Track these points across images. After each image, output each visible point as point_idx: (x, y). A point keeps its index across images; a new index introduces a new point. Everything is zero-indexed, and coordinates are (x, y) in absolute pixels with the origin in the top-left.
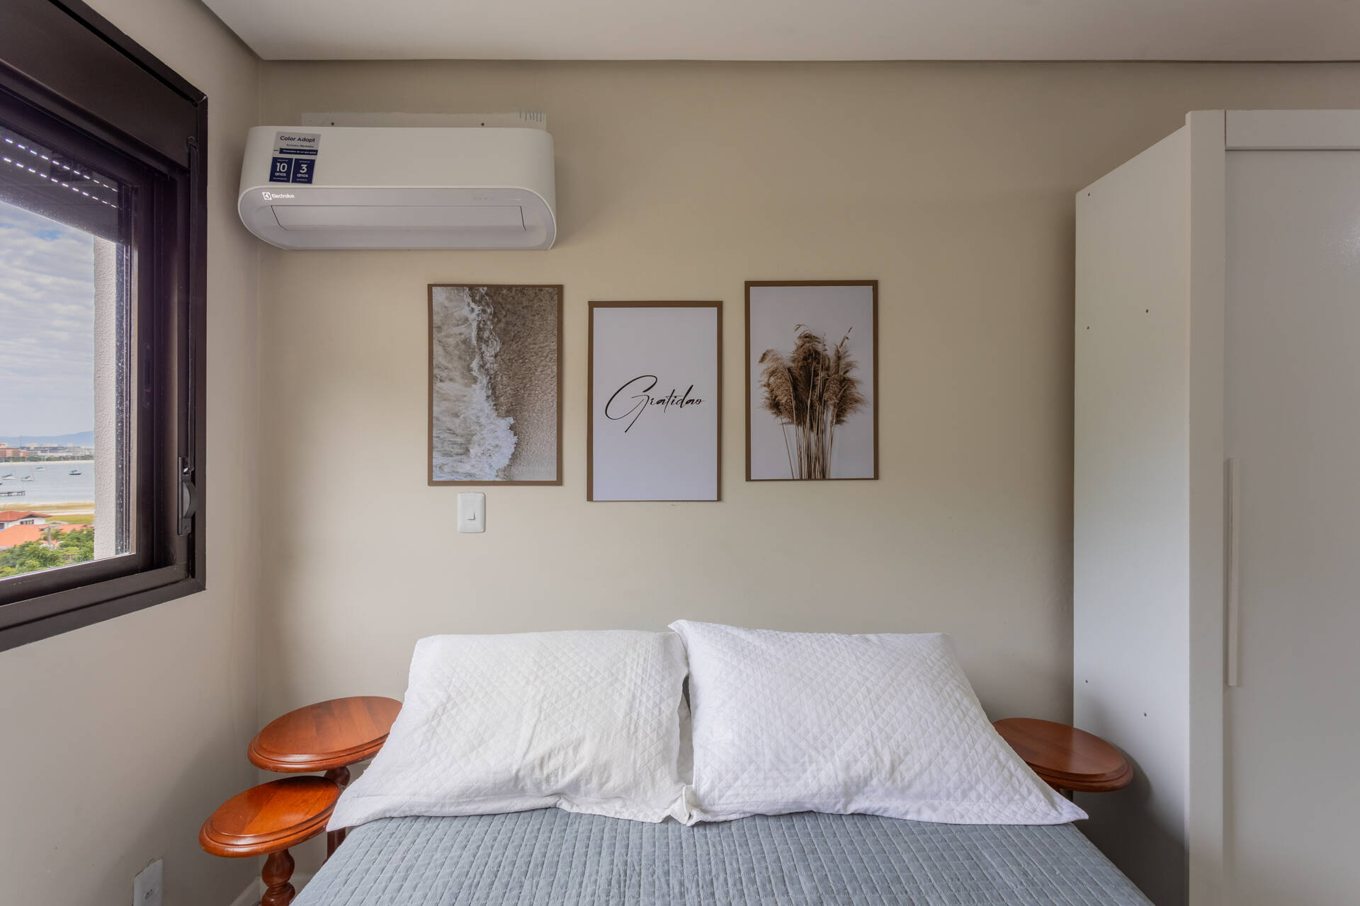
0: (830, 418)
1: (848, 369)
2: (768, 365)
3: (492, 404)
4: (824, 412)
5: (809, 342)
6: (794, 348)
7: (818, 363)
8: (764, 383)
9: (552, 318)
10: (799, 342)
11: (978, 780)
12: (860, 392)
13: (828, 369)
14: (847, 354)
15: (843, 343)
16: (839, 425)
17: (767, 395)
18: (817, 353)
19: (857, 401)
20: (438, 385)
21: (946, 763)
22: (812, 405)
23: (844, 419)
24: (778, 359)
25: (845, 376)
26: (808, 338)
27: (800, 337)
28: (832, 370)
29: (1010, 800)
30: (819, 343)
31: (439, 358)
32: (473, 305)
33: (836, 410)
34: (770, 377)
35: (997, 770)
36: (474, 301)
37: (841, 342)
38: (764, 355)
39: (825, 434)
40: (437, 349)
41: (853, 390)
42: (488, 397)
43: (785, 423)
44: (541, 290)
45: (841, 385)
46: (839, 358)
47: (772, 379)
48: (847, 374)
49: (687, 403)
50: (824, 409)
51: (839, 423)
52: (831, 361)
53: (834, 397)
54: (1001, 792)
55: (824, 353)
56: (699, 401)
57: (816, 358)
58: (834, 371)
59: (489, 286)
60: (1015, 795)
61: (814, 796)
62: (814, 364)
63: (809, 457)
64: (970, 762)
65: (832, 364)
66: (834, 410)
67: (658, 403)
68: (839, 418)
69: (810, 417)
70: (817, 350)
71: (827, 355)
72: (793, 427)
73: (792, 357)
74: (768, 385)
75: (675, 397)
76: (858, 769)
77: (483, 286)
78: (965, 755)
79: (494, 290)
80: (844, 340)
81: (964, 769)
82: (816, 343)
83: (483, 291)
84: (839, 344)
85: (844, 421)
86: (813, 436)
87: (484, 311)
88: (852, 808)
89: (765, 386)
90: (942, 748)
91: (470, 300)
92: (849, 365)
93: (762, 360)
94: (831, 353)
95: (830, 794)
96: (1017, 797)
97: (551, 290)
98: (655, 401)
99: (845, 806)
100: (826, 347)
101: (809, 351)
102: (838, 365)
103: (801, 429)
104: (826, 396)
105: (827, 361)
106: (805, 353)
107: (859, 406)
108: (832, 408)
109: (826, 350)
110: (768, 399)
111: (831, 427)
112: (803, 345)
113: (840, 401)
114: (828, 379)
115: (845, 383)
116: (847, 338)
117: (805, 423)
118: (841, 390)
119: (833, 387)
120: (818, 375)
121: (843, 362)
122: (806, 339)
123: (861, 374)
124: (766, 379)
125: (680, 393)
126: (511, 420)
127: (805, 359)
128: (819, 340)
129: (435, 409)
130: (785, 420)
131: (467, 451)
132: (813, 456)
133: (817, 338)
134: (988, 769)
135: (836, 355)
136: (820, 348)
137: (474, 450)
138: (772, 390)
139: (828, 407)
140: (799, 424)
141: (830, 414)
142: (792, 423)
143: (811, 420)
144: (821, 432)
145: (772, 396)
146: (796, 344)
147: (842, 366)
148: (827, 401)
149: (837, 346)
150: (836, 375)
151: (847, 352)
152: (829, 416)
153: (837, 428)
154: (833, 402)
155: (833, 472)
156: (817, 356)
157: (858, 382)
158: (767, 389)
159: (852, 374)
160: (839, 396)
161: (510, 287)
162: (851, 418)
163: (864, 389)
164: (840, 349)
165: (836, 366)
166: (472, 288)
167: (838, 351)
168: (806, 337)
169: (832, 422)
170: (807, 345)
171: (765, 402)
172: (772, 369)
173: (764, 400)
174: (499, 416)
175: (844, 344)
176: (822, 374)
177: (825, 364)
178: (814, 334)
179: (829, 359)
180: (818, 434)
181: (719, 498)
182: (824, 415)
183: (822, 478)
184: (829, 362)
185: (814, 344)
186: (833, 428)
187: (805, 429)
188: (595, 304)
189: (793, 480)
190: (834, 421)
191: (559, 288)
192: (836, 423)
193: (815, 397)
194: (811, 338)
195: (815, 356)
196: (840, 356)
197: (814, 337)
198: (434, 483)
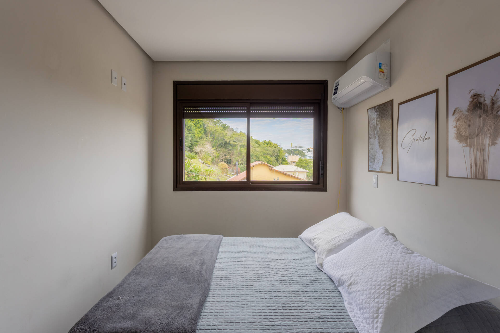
1: (499, 109)
2: (456, 115)
3: (379, 145)
4: (484, 139)
5: (476, 98)
6: (468, 103)
7: (481, 109)
8: (454, 126)
9: (390, 112)
10: (471, 100)
11: (365, 308)
13: (486, 112)
14: (498, 100)
16: (493, 146)
17: (456, 132)
18: (480, 103)
20: (370, 140)
21: (363, 295)
23: (496, 141)
24: (461, 111)
25: (497, 114)
26: (476, 96)
27: (471, 97)
29: (369, 324)
30: (482, 97)
31: (370, 132)
32: (375, 113)
33: (491, 137)
34: (457, 122)
35: (373, 311)
36: (375, 111)
37: (494, 94)
38: (455, 111)
39: (485, 152)
40: (370, 128)
42: (378, 143)
43: (464, 147)
44: (388, 103)
45: (494, 120)
47: (458, 123)
48: (498, 113)
49: (425, 140)
50: (484, 136)
52: (489, 107)
53: (490, 129)
54: (368, 318)
55: (484, 103)
56: (429, 138)
58: (489, 113)
59: (378, 106)
60: (372, 324)
62: (479, 110)
63: (476, 165)
64: (368, 301)
67: (416, 141)
68: (493, 142)
69: (477, 142)
70: (480, 101)
71: (485, 104)
72: (468, 148)
73: (467, 109)
74: (456, 127)
75: (421, 137)
77: (376, 106)
78: (369, 298)
79: (379, 106)
80: (496, 91)
81: (364, 301)
82: (480, 98)
83: (377, 107)
84: (493, 95)
85: (496, 143)
86: (478, 153)
87: (377, 114)
89: (455, 127)
90: (366, 290)
91: (374, 111)
92: (499, 107)
93: (454, 113)
94: (487, 102)
96: (371, 325)
97: (390, 102)
98: (415, 140)
100: (486, 99)
101: (476, 103)
103: (472, 149)
104: (485, 128)
105: (486, 108)
106: (474, 105)
108: (489, 135)
109: (485, 101)
110: (456, 134)
112: (473, 101)
113: (493, 130)
114: (487, 118)
115: (497, 119)
116: (498, 90)
117: (474, 146)
118: (494, 124)
119: (489, 122)
120: (481, 117)
121: (496, 106)
122: (474, 97)
124: (455, 124)
125: (423, 136)
126: (382, 150)
127: (474, 109)
130: (464, 145)
131: (374, 162)
132: (479, 164)
133: (480, 95)
134: (371, 308)
135: (491, 102)
136: (482, 100)
137: (376, 161)
138: (458, 129)
139: (487, 135)
140: (471, 147)
142: (467, 146)
143: (477, 144)
144: (482, 150)
145: (458, 133)
146: (469, 101)
147: (494, 109)
148: (486, 131)
149: (491, 97)
150: (491, 115)
151: (498, 99)
152: (487, 141)
153: (492, 148)
154: (490, 132)
155: (489, 176)
156: (481, 106)
158: (455, 129)
160: (492, 128)
161: (382, 104)
164: (494, 98)
165: (490, 110)
166: (375, 107)
167: (493, 99)
169: (489, 144)
170: (475, 100)
171: (455, 136)
172: (458, 118)
173: (454, 135)
174: (380, 149)
175: (496, 94)
176: (483, 116)
177: (485, 109)
178: (478, 93)
179: (487, 105)
180: (481, 152)
181: (437, 184)
182: (484, 140)
183: (483, 178)
184: (487, 108)
185: (479, 99)
186: (489, 148)
187: (474, 150)
188: (400, 104)
189: (467, 178)
190: (490, 144)
191: (392, 101)
192: (492, 145)
193: (479, 130)
194: (477, 96)
195: (479, 106)
196: (494, 103)
197: (479, 94)
198: (369, 171)
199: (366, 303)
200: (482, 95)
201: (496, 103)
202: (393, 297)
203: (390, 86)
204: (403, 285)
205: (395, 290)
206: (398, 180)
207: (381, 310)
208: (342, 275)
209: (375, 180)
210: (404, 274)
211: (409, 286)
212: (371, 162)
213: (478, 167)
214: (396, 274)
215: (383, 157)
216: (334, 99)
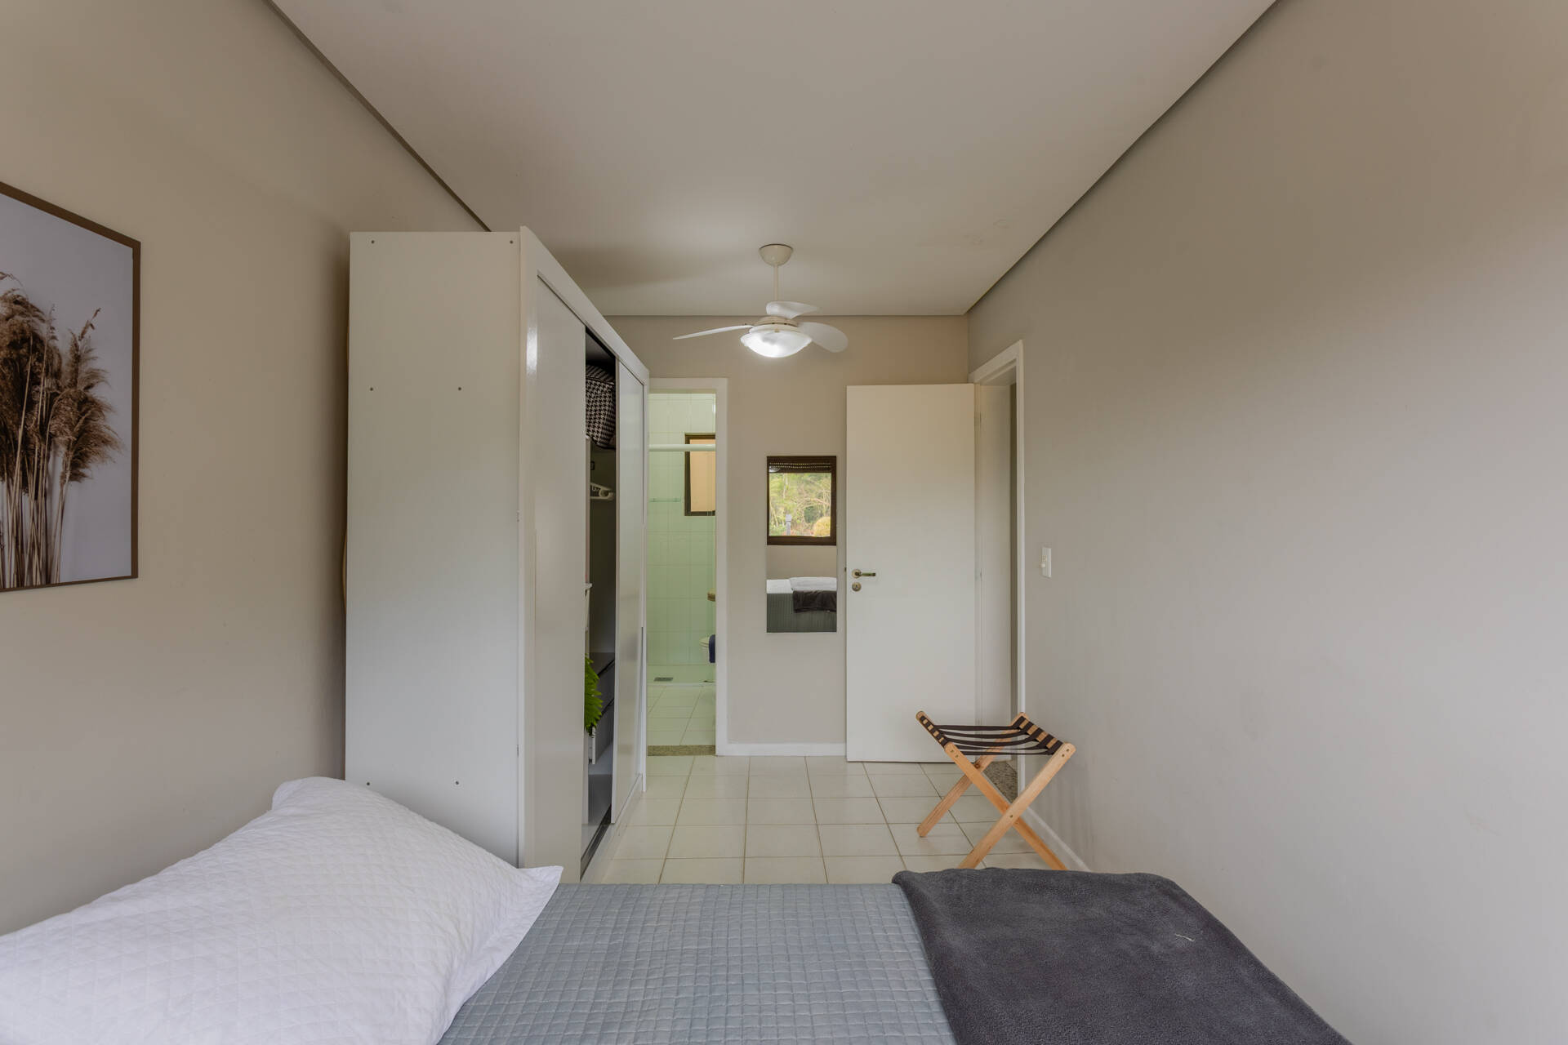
0: (60, 469)
1: (91, 381)
4: (49, 456)
5: (22, 314)
7: (40, 360)
12: (112, 427)
13: (57, 375)
14: (92, 354)
15: (84, 333)
16: (74, 483)
19: (105, 442)
22: (26, 440)
23: (84, 471)
26: (20, 304)
28: (66, 379)
30: (43, 321)
33: (71, 454)
37: (80, 332)
39: (51, 499)
41: (100, 422)
45: (79, 408)
46: (77, 359)
48: (90, 390)
50: (49, 449)
51: (76, 479)
53: (67, 430)
57: (35, 349)
58: (68, 381)
62: (32, 360)
63: (19, 542)
65: (66, 368)
66: (67, 454)
68: (76, 470)
69: (23, 462)
70: (39, 333)
71: (55, 348)
80: (86, 328)
82: (35, 319)
84: (78, 333)
85: (83, 476)
86: (28, 502)
92: (94, 375)
94: (63, 345)
100: (56, 333)
101: (23, 331)
102: (76, 371)
104: (53, 425)
105: (56, 360)
106: (14, 333)
107: (108, 450)
108: (63, 449)
109: (54, 338)
111: (62, 485)
112: (12, 316)
113: (78, 438)
114: (58, 395)
115: (87, 406)
116: (92, 325)
117: (11, 475)
118: (80, 418)
119: (68, 411)
120: (39, 384)
121: (84, 368)
122: (14, 307)
123: (112, 393)
127: (13, 345)
128: (44, 317)
132: (27, 539)
133: (38, 310)
135: (72, 351)
136: (43, 330)
139: (56, 447)
141: (60, 460)
143: (23, 469)
147: (82, 375)
148: (55, 436)
149: (74, 336)
150: (73, 390)
151: (90, 350)
152: (58, 463)
153: (73, 488)
155: (65, 569)
156: (38, 346)
157: (109, 408)
159: (99, 393)
160: (76, 429)
162: (95, 470)
163: (116, 423)
164: (79, 343)
165: (72, 373)
167: (76, 345)
168: (16, 302)
169: (63, 477)
170: (19, 318)
176: (46, 383)
177: (52, 364)
178: (31, 301)
179: (59, 356)
180: (36, 498)
182: (48, 461)
183: (44, 582)
184: (60, 363)
185: (33, 321)
186: (65, 486)
187: (12, 489)
190: (68, 475)
192: (71, 478)
193: (33, 425)
194: (26, 307)
195: (34, 346)
196: (79, 356)
197: (32, 307)
200: (42, 313)
201: (86, 360)
213: (27, 550)
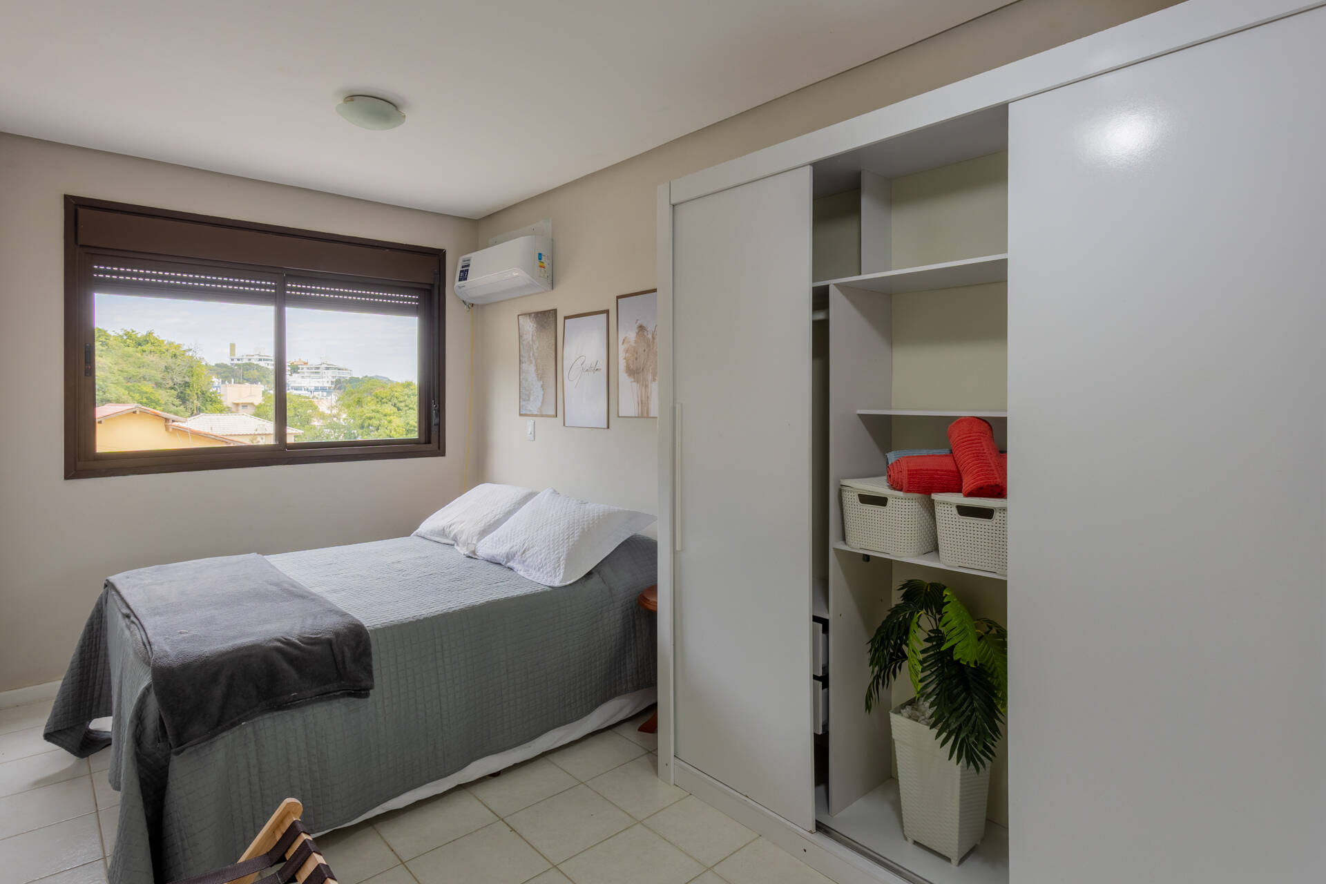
2: (626, 346)
3: (536, 374)
5: (641, 330)
6: (635, 335)
8: (623, 358)
9: (553, 327)
17: (625, 365)
18: (645, 336)
20: (522, 365)
22: (643, 371)
24: (629, 343)
25: (656, 351)
27: (638, 327)
30: (645, 330)
31: (522, 353)
32: (531, 324)
34: (626, 353)
35: (554, 561)
36: (531, 321)
38: (623, 341)
39: (648, 389)
40: (521, 347)
42: (535, 371)
43: (632, 382)
44: (549, 312)
47: (627, 355)
49: (596, 371)
50: (648, 373)
52: (651, 341)
55: (648, 336)
56: (600, 370)
59: (534, 313)
61: (497, 555)
63: (642, 401)
64: (548, 557)
66: (651, 373)
71: (649, 338)
72: (635, 384)
73: (634, 341)
74: (625, 359)
75: (592, 368)
76: (514, 549)
77: (532, 313)
78: (548, 554)
79: (536, 314)
83: (533, 316)
86: (643, 390)
87: (534, 326)
88: (508, 564)
90: (544, 549)
91: (529, 320)
93: (623, 343)
95: (502, 556)
97: (552, 312)
98: (585, 371)
99: (507, 562)
100: (648, 332)
103: (638, 385)
104: (648, 365)
109: (648, 334)
110: (626, 367)
111: (650, 384)
112: (639, 332)
117: (640, 382)
122: (640, 328)
124: (624, 356)
125: (594, 365)
126: (541, 382)
129: (521, 377)
130: (633, 380)
131: (529, 400)
132: (644, 402)
133: (644, 327)
135: (652, 337)
136: (645, 333)
137: (531, 398)
138: (627, 362)
139: (649, 371)
140: (638, 382)
142: (634, 381)
143: (642, 379)
144: (646, 386)
145: (627, 365)
146: (635, 333)
148: (649, 367)
154: (651, 368)
158: (625, 361)
161: (541, 312)
164: (653, 334)
166: (530, 314)
169: (650, 381)
170: (641, 332)
171: (624, 369)
172: (626, 349)
174: (538, 381)
175: (655, 331)
178: (643, 325)
180: (645, 389)
181: (608, 428)
183: (647, 416)
187: (640, 386)
188: (566, 318)
189: (638, 417)
191: (555, 310)
192: (653, 381)
194: (642, 327)
196: (654, 338)
198: (521, 415)
199: (545, 559)
202: (572, 543)
203: (552, 289)
204: (581, 530)
205: (573, 537)
206: (564, 425)
207: (562, 558)
208: (512, 548)
209: (530, 429)
210: (581, 521)
211: (586, 530)
212: (524, 400)
213: (643, 405)
214: (574, 523)
215: (542, 392)
216: (460, 287)
